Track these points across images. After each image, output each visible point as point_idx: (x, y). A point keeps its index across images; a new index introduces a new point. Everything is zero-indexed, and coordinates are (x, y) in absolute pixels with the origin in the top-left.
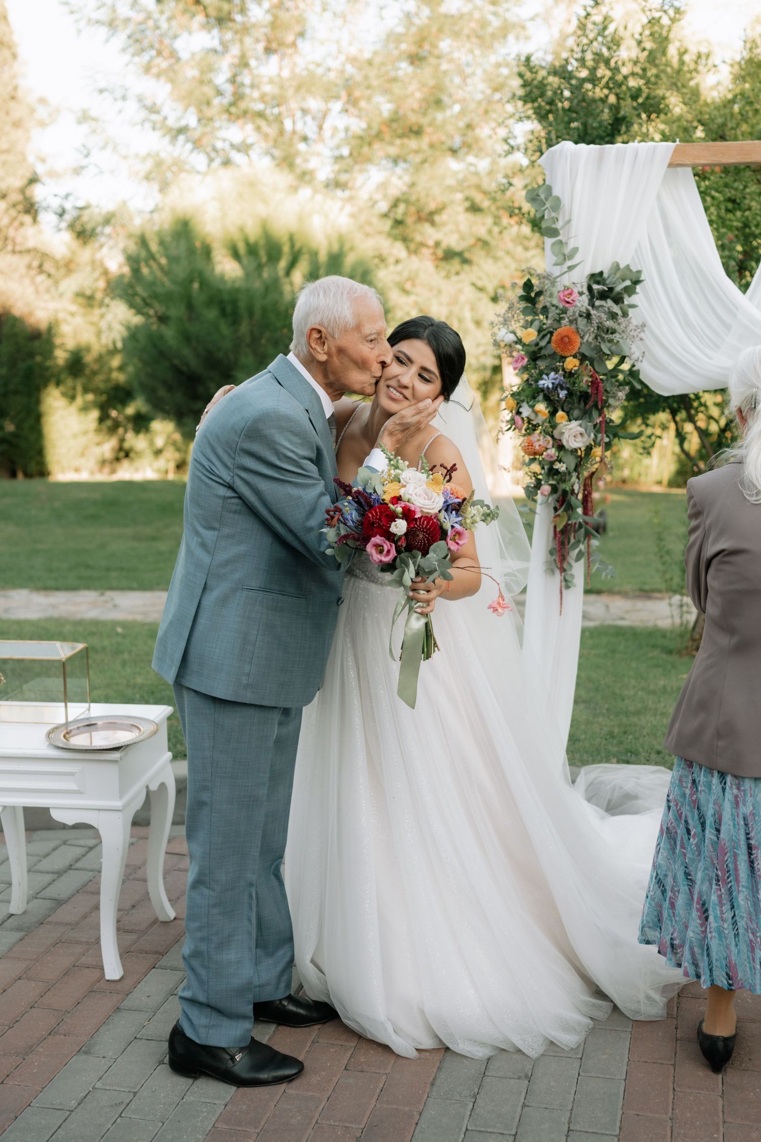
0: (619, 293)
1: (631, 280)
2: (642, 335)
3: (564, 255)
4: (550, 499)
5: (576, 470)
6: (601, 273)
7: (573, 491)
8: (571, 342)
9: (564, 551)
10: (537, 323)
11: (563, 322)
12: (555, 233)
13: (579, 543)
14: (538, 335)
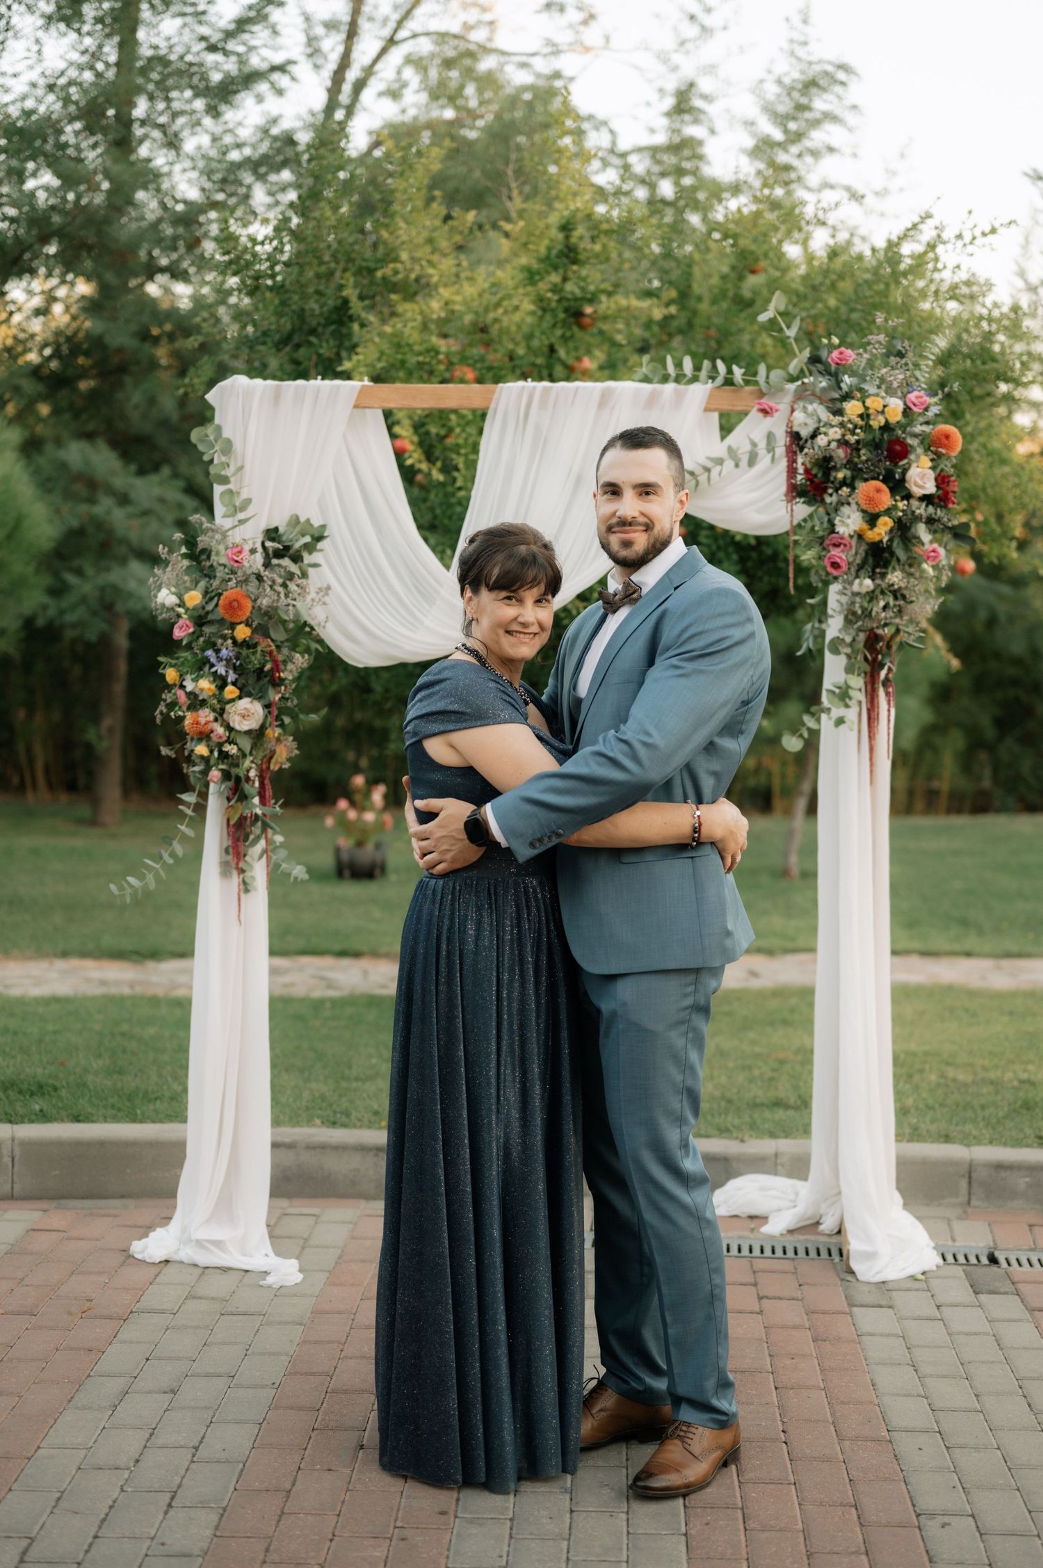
0: (298, 551)
1: (312, 537)
2: (326, 599)
3: (235, 507)
4: (223, 787)
5: (251, 754)
6: (276, 529)
7: (248, 779)
8: (240, 607)
9: (242, 849)
10: (203, 584)
11: (231, 584)
12: (225, 480)
13: (258, 839)
14: (204, 596)
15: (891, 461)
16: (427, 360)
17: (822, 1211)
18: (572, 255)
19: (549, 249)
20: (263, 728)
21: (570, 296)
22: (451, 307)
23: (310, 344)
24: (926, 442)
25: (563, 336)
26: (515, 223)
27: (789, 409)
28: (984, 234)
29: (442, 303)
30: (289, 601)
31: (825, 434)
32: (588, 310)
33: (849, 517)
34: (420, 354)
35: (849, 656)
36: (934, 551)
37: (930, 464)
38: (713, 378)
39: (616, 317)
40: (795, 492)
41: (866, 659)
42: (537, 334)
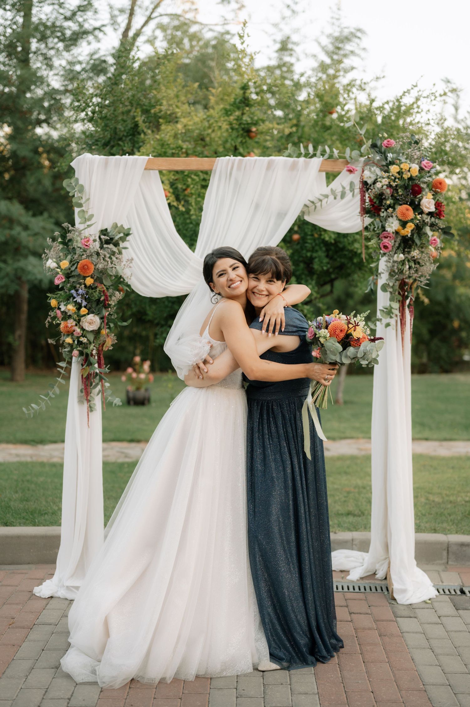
0: (117, 241)
1: (124, 234)
2: (131, 265)
3: (85, 218)
4: (80, 359)
5: (94, 342)
6: (106, 230)
7: (92, 355)
8: (88, 268)
9: (89, 390)
10: (69, 257)
11: (84, 257)
12: (80, 205)
13: (97, 384)
14: (70, 264)
15: (413, 195)
16: (177, 152)
17: (377, 568)
18: (246, 102)
19: (235, 99)
20: (100, 329)
21: (245, 122)
22: (187, 127)
23: (119, 145)
24: (430, 186)
25: (241, 142)
26: (217, 89)
27: (361, 170)
28: (441, 96)
29: (183, 125)
30: (113, 265)
31: (380, 182)
32: (254, 129)
33: (392, 223)
34: (173, 149)
35: (391, 293)
36: (434, 240)
37: (432, 197)
38: (323, 155)
39: (267, 133)
40: (365, 211)
41: (399, 293)
42: (230, 140)
